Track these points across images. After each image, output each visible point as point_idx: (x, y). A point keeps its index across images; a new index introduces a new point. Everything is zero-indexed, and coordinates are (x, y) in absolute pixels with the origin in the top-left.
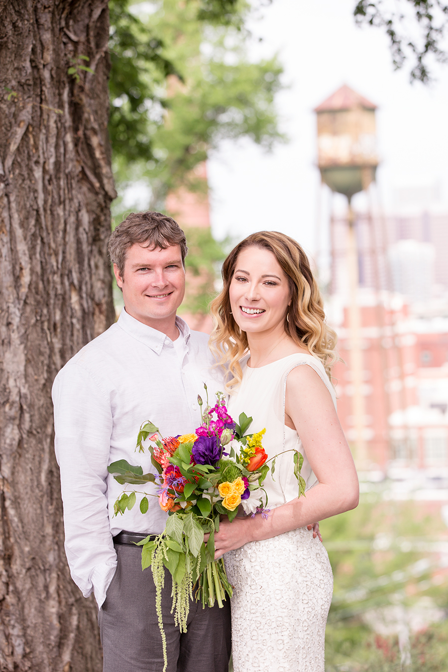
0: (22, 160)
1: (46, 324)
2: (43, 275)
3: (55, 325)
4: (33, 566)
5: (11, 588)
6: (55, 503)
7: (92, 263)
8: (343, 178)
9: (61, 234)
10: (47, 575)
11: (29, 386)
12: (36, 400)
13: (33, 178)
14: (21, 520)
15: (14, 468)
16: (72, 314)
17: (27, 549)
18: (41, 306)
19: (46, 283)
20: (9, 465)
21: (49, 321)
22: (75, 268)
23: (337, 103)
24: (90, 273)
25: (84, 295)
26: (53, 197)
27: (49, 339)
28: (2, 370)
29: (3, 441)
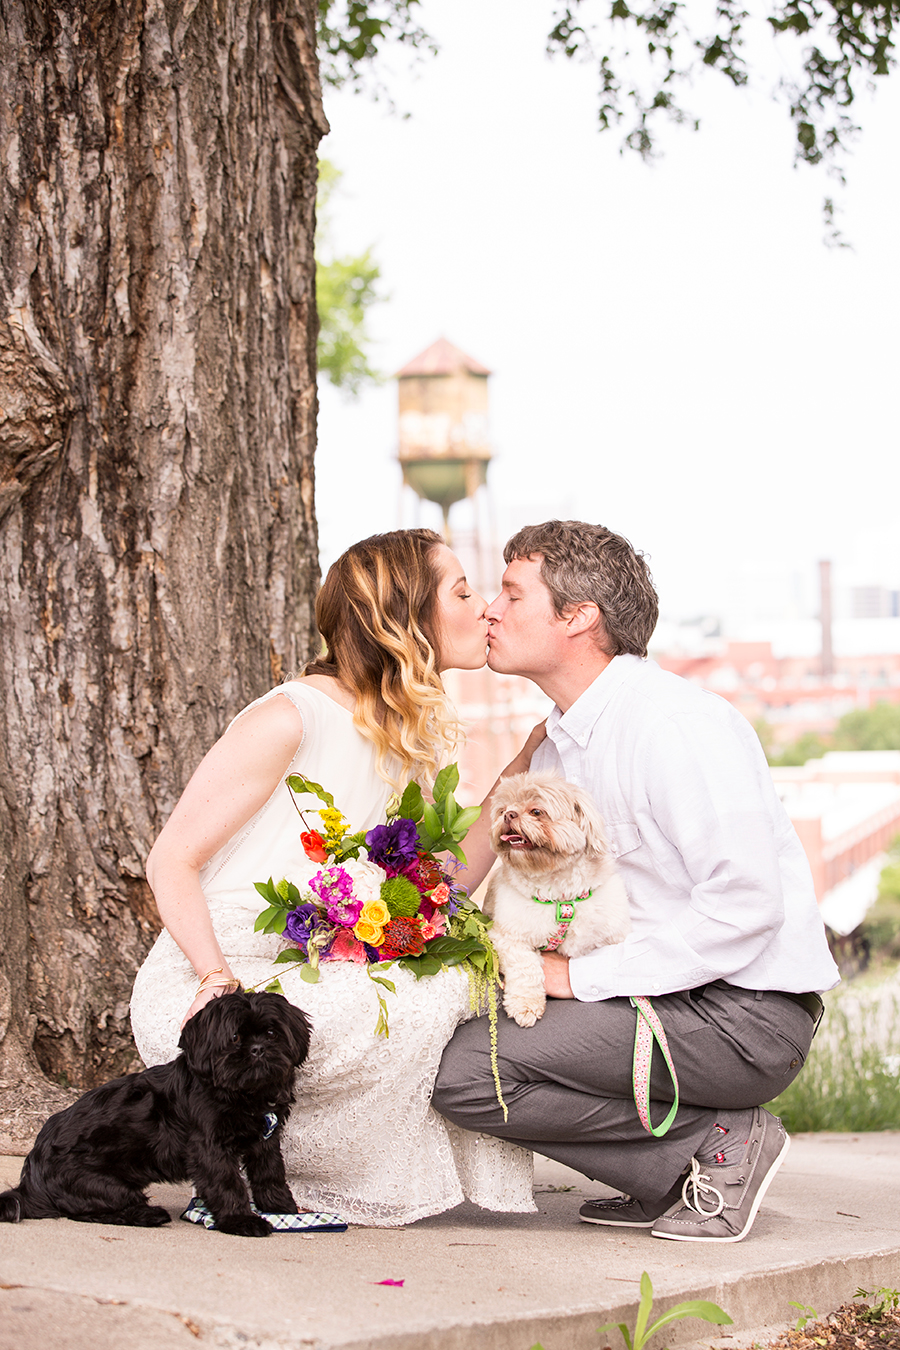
0: (200, 34)
1: (227, 306)
2: (224, 226)
3: (238, 313)
4: (199, 700)
5: (162, 735)
6: (234, 600)
7: (291, 233)
8: (439, 477)
9: (251, 168)
10: (221, 716)
11: (200, 404)
12: (210, 428)
13: (214, 66)
14: (182, 623)
15: (173, 535)
16: (263, 305)
17: (190, 671)
18: (220, 275)
19: (228, 239)
20: (165, 530)
21: (231, 303)
22: (268, 231)
23: (430, 365)
24: (288, 246)
25: (279, 279)
26: (242, 105)
27: (231, 334)
28: (158, 373)
29: (156, 490)
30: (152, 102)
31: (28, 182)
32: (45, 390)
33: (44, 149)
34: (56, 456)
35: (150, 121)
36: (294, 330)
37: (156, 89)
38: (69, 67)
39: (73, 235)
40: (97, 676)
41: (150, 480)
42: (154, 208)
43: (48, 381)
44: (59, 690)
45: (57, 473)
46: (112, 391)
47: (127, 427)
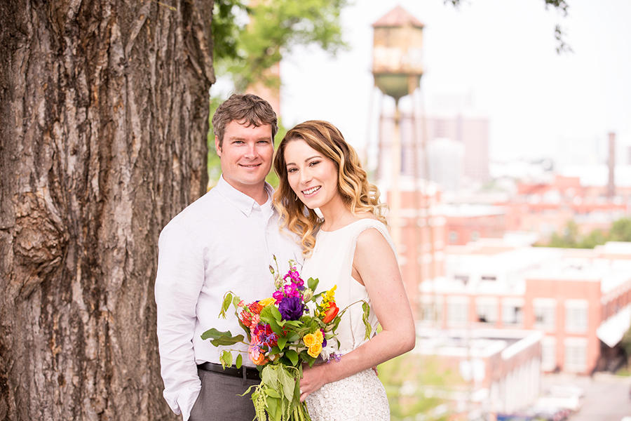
0: (140, 47)
1: (151, 185)
2: (151, 144)
3: (158, 186)
4: (129, 386)
5: (109, 403)
6: (150, 334)
7: (192, 137)
8: (393, 83)
9: (168, 110)
10: (140, 394)
11: (134, 236)
12: (139, 248)
13: (148, 63)
14: (121, 347)
15: (118, 303)
16: (173, 178)
17: (125, 371)
18: (148, 169)
19: (153, 150)
20: (114, 300)
21: (154, 182)
22: (178, 139)
23: (391, 20)
24: (190, 144)
25: (184, 163)
26: (163, 79)
27: (153, 198)
28: (113, 221)
29: (110, 280)
30: (113, 84)
31: (49, 123)
32: (53, 231)
33: (58, 106)
34: (59, 263)
35: (112, 93)
36: (194, 185)
37: (115, 77)
38: (71, 65)
39: (72, 149)
40: (78, 372)
41: (107, 275)
42: (113, 137)
43: (55, 227)
44: (58, 379)
45: (59, 271)
46: (89, 230)
47: (97, 247)
